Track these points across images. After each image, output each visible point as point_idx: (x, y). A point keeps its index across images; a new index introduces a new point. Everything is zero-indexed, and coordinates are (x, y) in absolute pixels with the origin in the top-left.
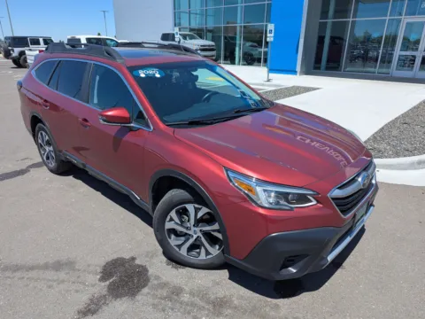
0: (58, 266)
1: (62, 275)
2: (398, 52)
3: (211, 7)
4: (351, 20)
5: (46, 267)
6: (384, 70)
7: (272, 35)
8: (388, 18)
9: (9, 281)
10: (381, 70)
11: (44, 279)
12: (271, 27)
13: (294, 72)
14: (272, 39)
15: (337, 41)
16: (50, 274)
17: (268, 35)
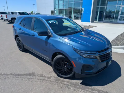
0: (30, 74)
1: (32, 77)
2: (120, 15)
3: (65, 3)
4: (106, 6)
5: (27, 75)
6: (116, 21)
7: (83, 11)
8: (117, 6)
9: (17, 78)
10: (115, 21)
11: (27, 78)
12: (83, 9)
13: (89, 21)
14: (83, 12)
15: (101, 12)
16: (28, 77)
17: (82, 11)
